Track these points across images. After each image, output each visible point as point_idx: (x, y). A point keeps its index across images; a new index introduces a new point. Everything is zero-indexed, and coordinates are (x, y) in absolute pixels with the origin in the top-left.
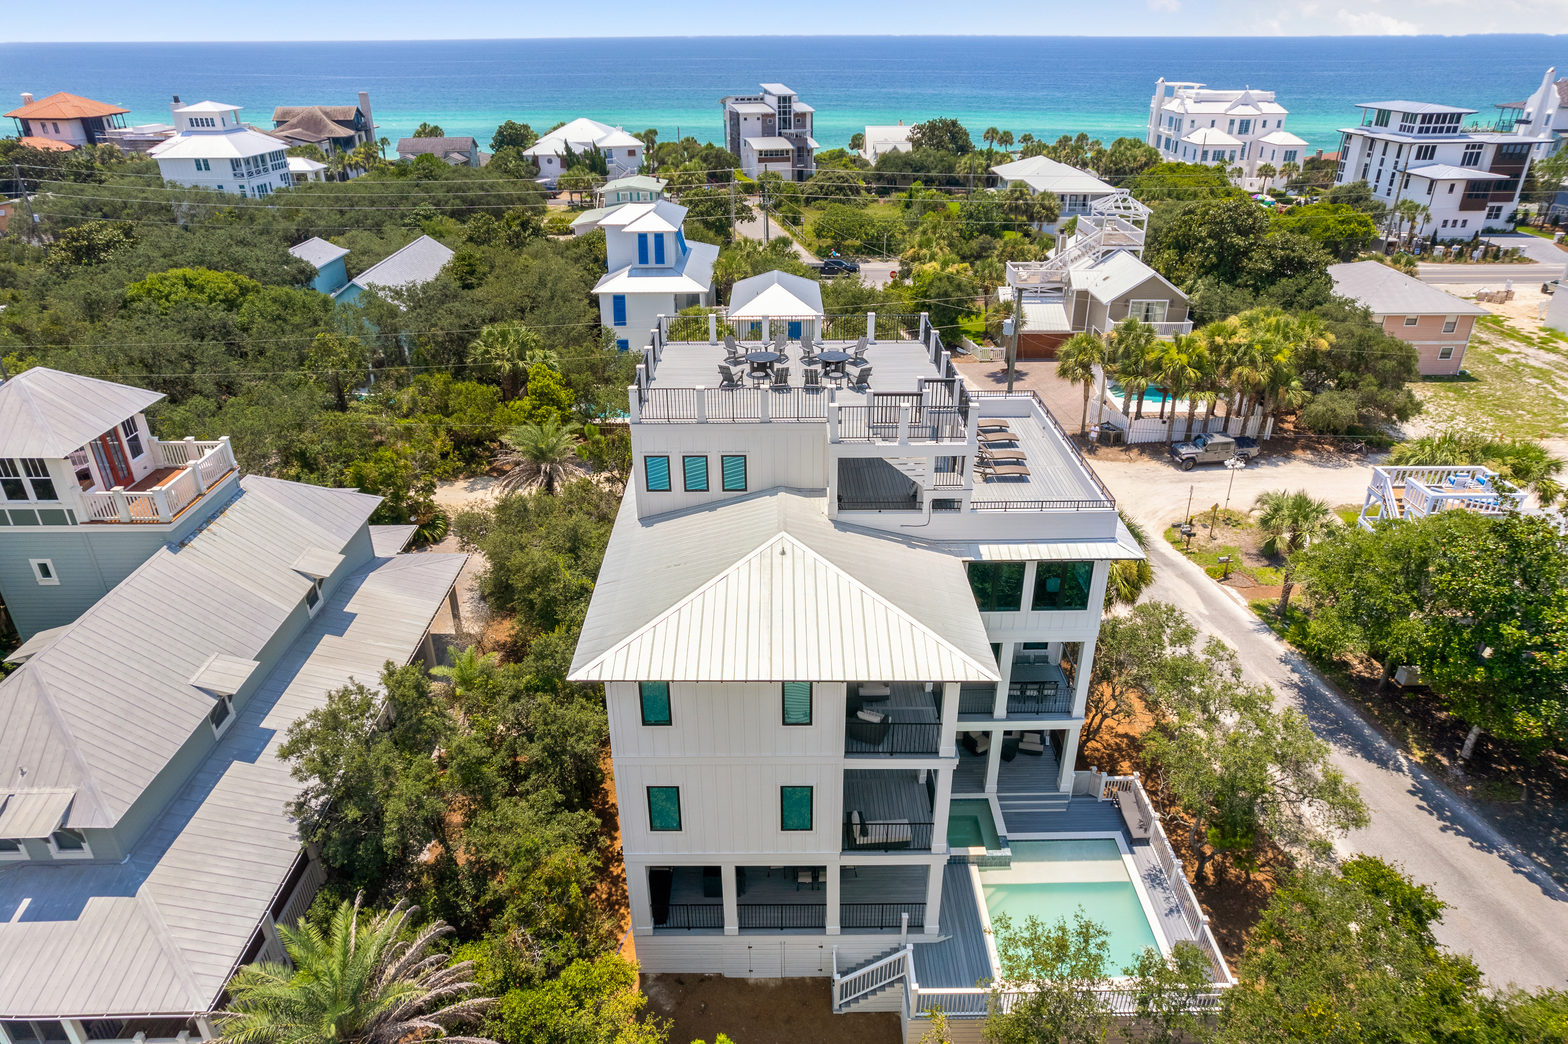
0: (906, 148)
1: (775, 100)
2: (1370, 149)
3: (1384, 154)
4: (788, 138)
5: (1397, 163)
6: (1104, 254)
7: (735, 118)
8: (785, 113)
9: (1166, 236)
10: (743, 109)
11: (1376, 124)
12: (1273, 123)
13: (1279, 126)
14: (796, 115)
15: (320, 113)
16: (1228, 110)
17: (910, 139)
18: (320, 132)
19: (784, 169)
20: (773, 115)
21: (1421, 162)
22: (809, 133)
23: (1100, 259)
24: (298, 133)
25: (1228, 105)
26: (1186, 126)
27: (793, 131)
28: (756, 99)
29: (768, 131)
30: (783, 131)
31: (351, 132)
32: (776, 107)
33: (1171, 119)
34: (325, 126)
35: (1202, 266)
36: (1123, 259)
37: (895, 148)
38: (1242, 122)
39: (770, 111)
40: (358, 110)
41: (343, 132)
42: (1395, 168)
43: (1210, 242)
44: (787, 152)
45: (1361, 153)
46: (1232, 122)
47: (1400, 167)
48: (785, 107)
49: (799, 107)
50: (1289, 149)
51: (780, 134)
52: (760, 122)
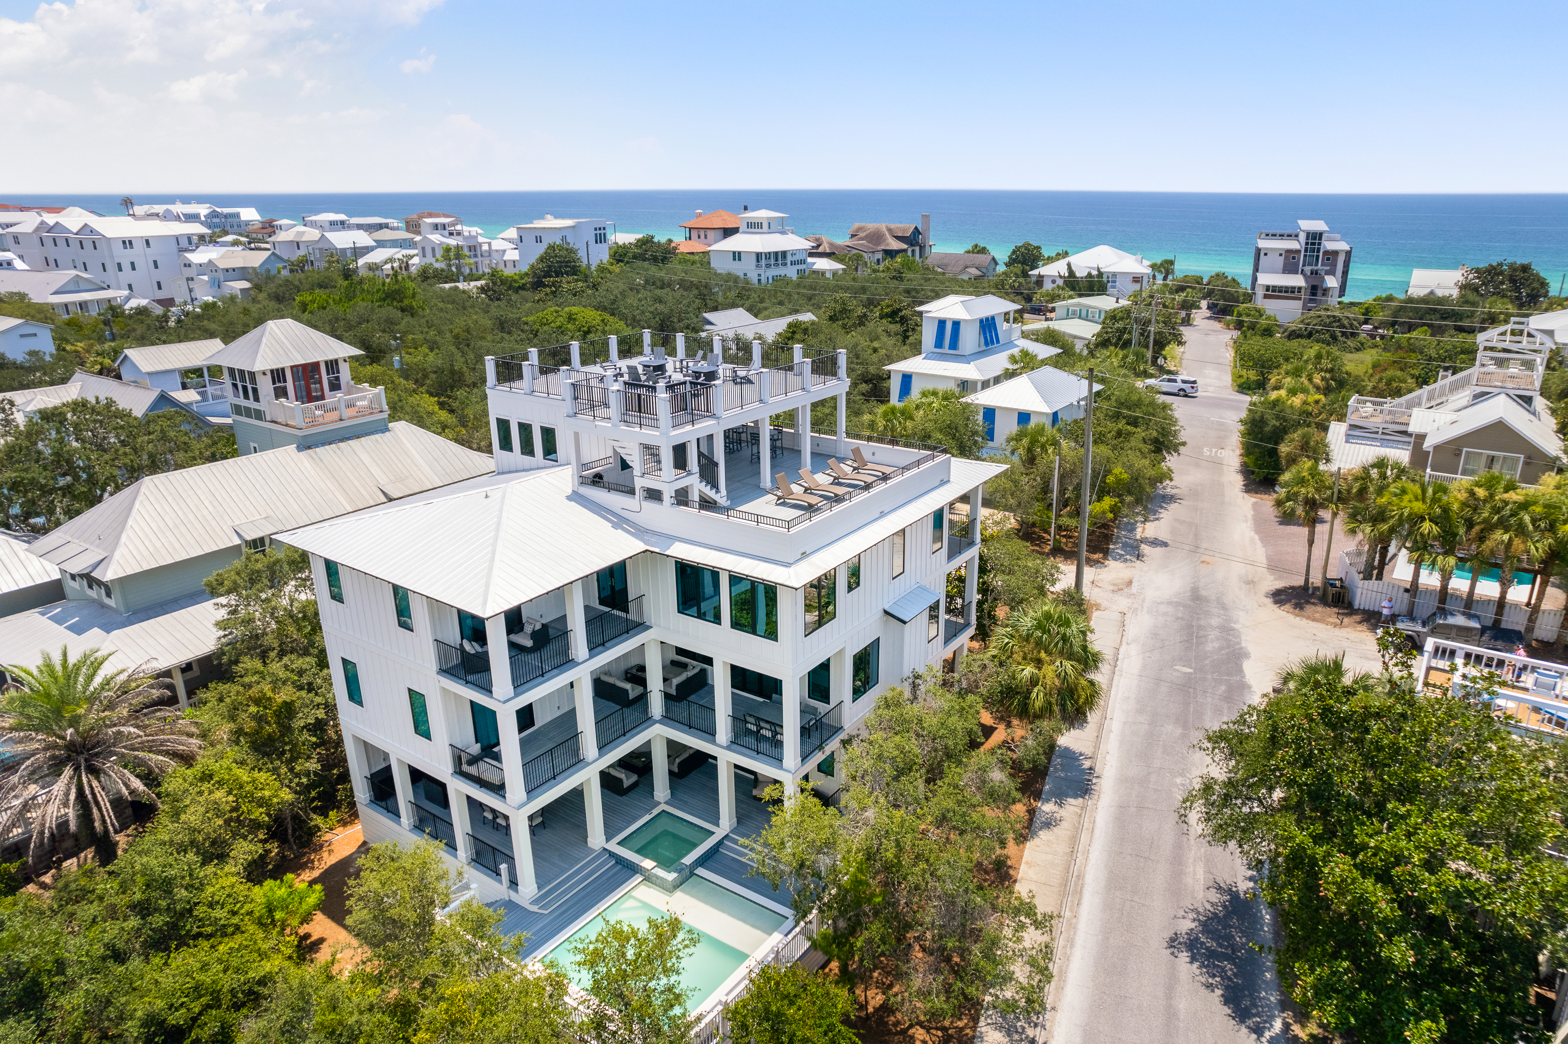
1: (1304, 235)
4: (1306, 276)
8: (1313, 250)
14: (1326, 252)
15: (885, 230)
17: (1458, 284)
18: (879, 244)
19: (1294, 307)
20: (1299, 251)
24: (862, 245)
28: (1287, 235)
29: (1287, 268)
30: (1303, 269)
31: (905, 246)
32: (1303, 244)
34: (885, 240)
39: (1296, 247)
40: (916, 228)
41: (895, 245)
48: (1313, 244)
49: (1329, 245)
51: (1299, 272)
52: (1283, 258)
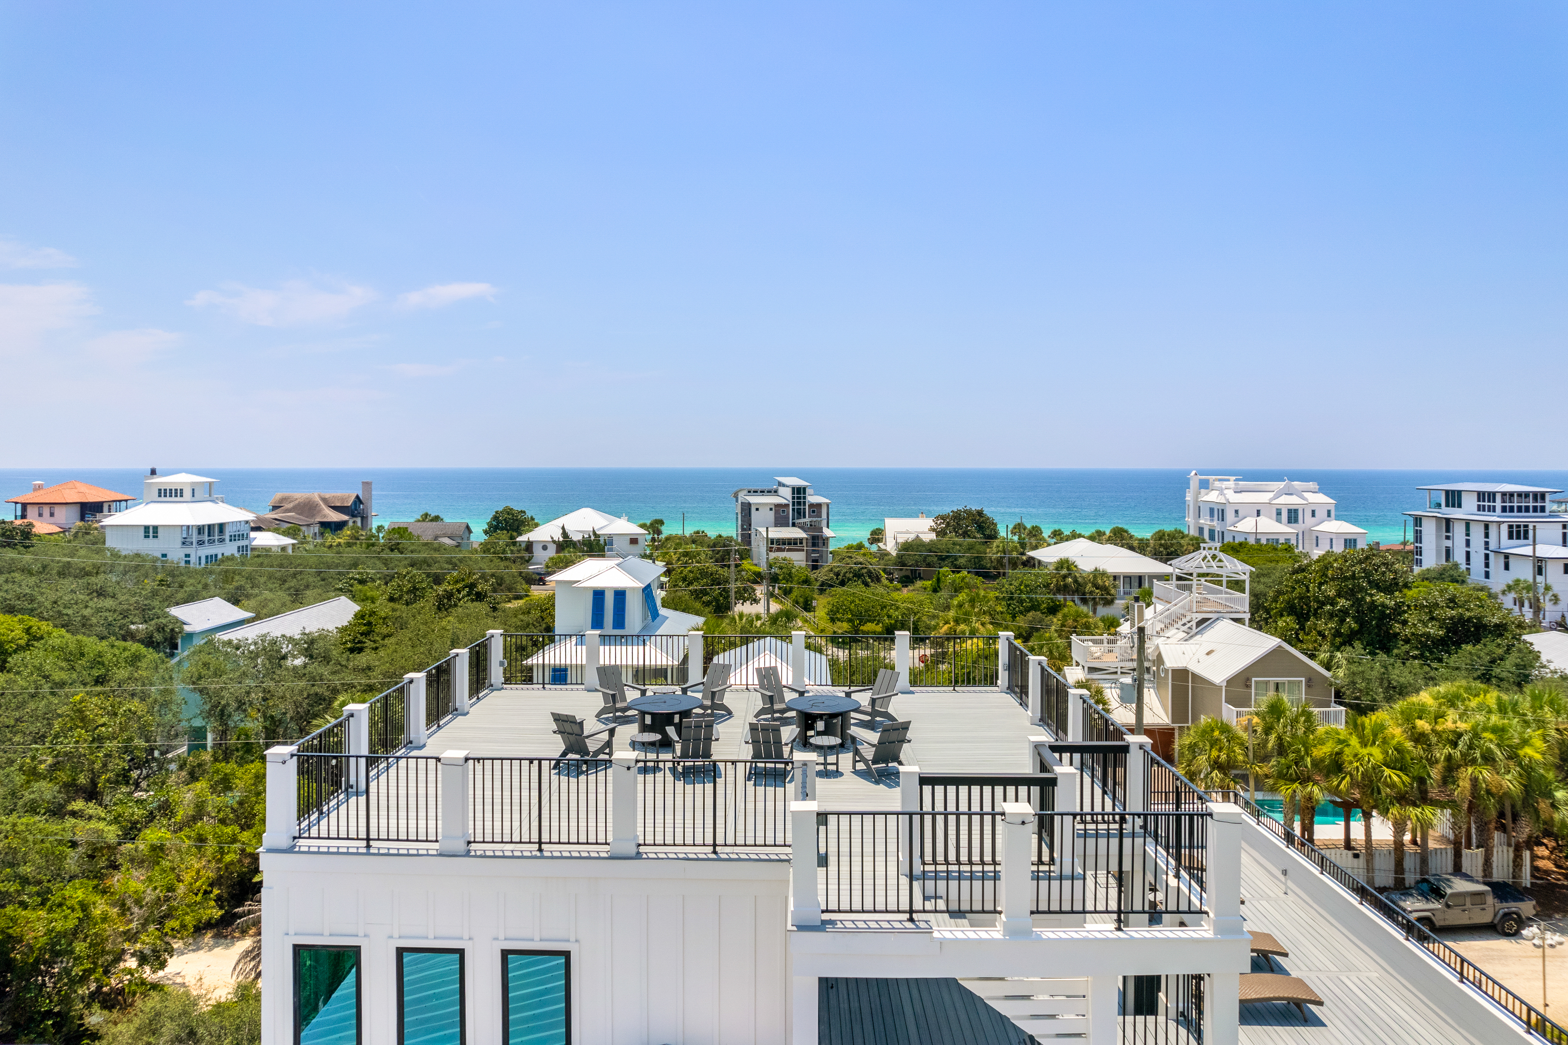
0: (929, 537)
1: (789, 490)
2: (1448, 530)
3: (1468, 535)
4: (802, 528)
5: (1487, 543)
6: (1200, 623)
7: (747, 509)
8: (799, 503)
9: (1275, 600)
10: (754, 500)
11: (1447, 505)
12: (1321, 513)
13: (1329, 515)
14: (812, 505)
15: (318, 499)
16: (1272, 499)
17: (933, 530)
18: (313, 516)
19: (798, 559)
20: (787, 505)
21: (1515, 542)
22: (824, 523)
23: (1194, 630)
25: (1271, 495)
26: (1230, 516)
27: (807, 520)
28: (769, 492)
29: (781, 521)
30: (797, 521)
31: (345, 518)
32: (790, 499)
33: (1212, 510)
34: (320, 511)
35: (1337, 633)
36: (1224, 628)
37: (918, 536)
38: (1290, 511)
39: (784, 501)
40: (357, 497)
41: (334, 516)
42: (1487, 549)
43: (1342, 602)
44: (801, 540)
45: (1438, 537)
46: (1279, 513)
47: (1492, 546)
48: (799, 498)
49: (812, 498)
50: (1349, 537)
51: (794, 525)
52: (773, 512)
